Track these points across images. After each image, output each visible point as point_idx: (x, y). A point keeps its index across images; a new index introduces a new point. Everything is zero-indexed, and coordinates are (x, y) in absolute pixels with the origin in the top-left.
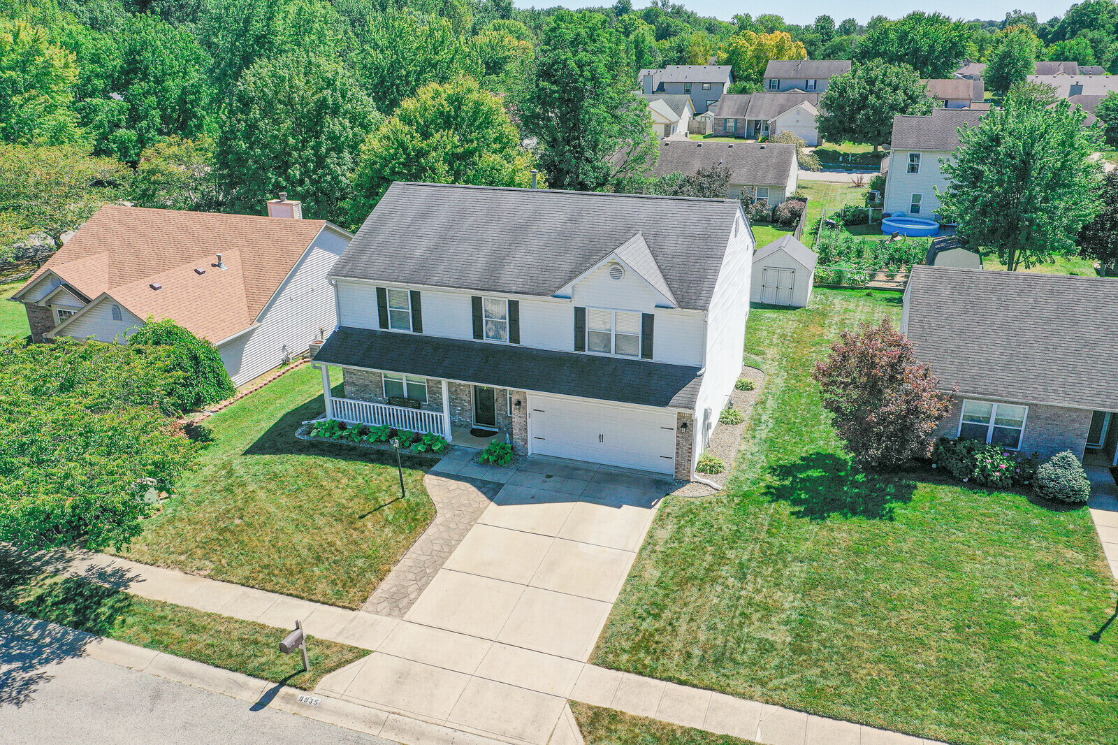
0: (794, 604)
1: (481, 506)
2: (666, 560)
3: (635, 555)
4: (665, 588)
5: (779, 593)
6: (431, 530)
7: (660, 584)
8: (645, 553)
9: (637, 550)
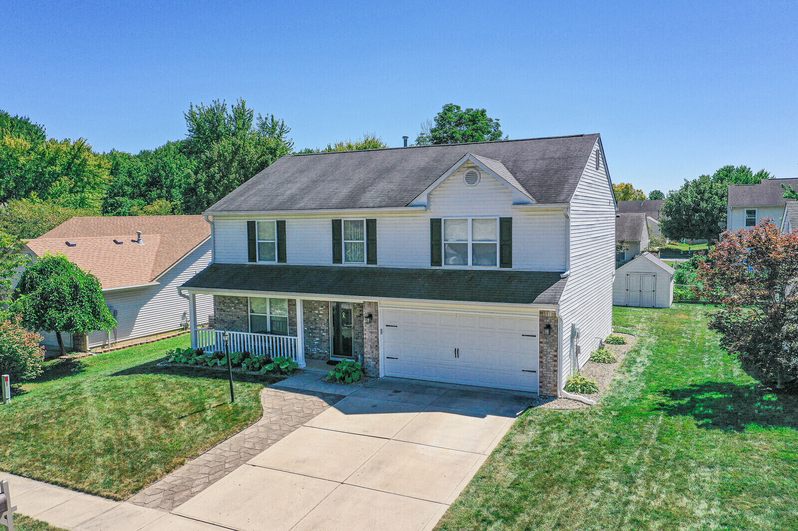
0: (709, 512)
1: (314, 413)
2: (525, 462)
3: (485, 458)
4: (522, 490)
5: (685, 500)
6: (248, 431)
7: (514, 485)
8: (498, 456)
9: (489, 452)
